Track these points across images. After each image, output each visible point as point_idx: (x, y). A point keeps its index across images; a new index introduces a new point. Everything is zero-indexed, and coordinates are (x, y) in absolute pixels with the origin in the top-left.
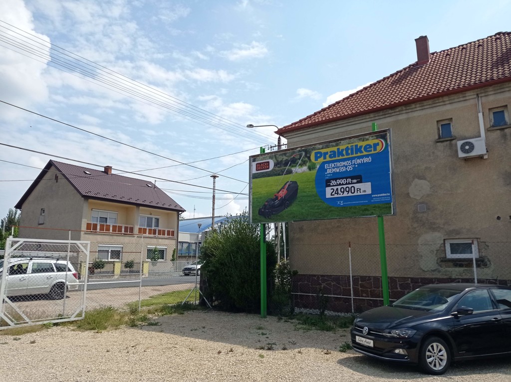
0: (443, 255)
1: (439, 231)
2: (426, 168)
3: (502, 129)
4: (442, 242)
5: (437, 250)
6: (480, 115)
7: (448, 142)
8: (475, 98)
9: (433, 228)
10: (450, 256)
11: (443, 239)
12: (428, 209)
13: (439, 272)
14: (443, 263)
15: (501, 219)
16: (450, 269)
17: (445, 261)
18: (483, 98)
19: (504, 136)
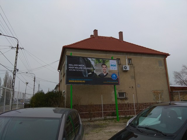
1: (117, 90)
11: (118, 92)
16: (120, 101)
18: (127, 55)
19: (131, 66)
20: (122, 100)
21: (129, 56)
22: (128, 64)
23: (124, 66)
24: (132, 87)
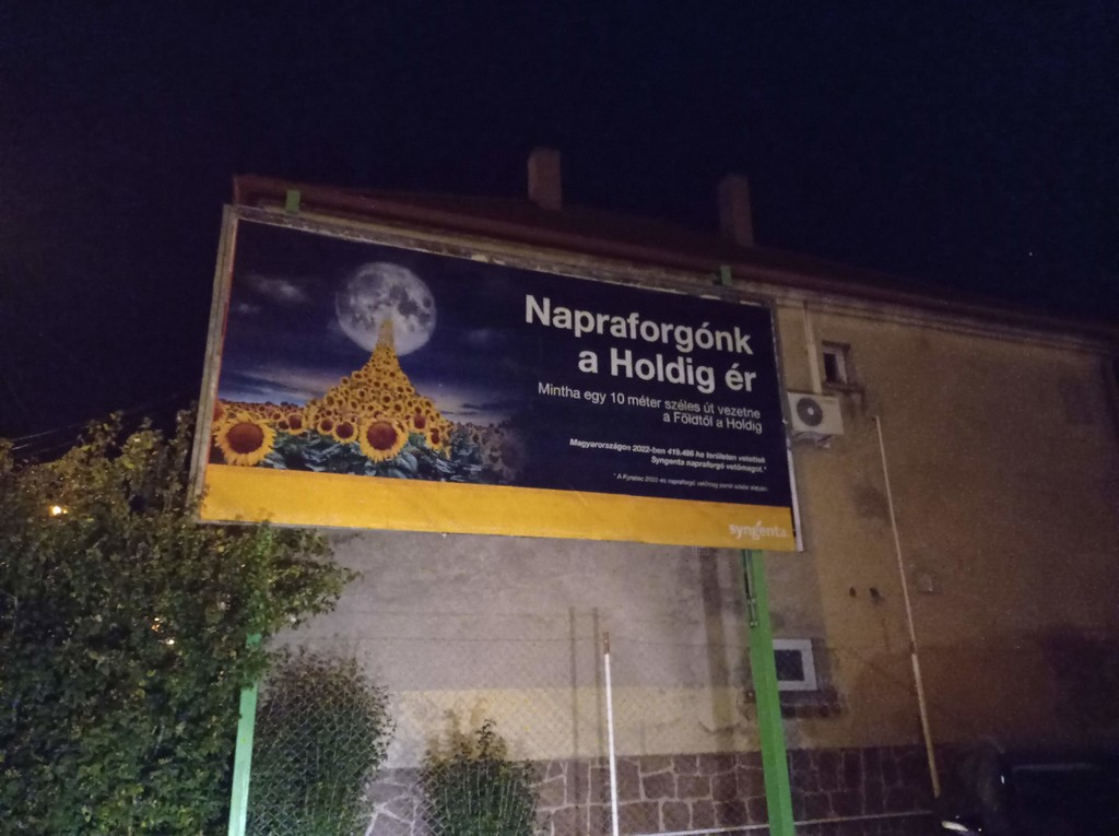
3: (847, 392)
6: (812, 349)
8: (799, 309)
15: (858, 593)
18: (813, 314)
19: (853, 407)
21: (825, 319)
22: (824, 385)
23: (794, 399)
24: (874, 592)
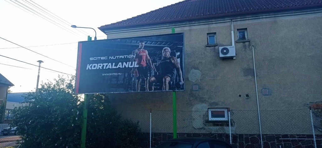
0: (207, 119)
1: (205, 103)
2: (200, 62)
3: (244, 42)
4: (207, 110)
5: (204, 115)
6: (232, 32)
7: (213, 47)
8: (230, 22)
9: (202, 101)
10: (211, 119)
11: (207, 108)
12: (199, 88)
13: (205, 129)
14: (207, 123)
15: (242, 96)
16: (211, 127)
17: (208, 122)
18: (234, 22)
19: (245, 46)
20: (218, 125)
21: (239, 23)
22: (236, 42)
23: (221, 48)
24: (247, 95)
